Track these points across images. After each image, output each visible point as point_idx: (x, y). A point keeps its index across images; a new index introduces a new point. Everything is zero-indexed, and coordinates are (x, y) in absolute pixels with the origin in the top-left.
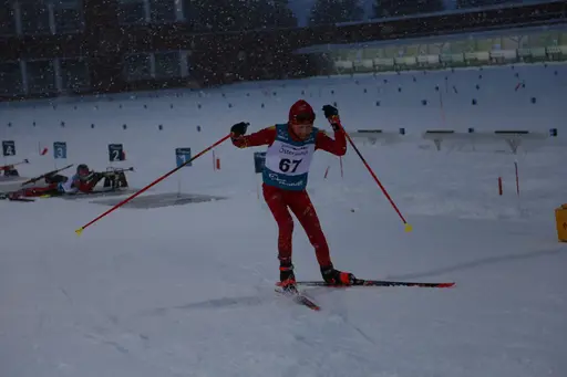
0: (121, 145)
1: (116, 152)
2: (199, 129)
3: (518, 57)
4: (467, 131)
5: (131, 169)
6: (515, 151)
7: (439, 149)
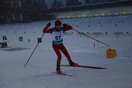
0: (6, 36)
1: (5, 38)
2: (25, 32)
3: (99, 16)
4: (87, 33)
5: (8, 42)
6: (98, 37)
7: (81, 37)
